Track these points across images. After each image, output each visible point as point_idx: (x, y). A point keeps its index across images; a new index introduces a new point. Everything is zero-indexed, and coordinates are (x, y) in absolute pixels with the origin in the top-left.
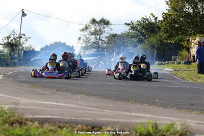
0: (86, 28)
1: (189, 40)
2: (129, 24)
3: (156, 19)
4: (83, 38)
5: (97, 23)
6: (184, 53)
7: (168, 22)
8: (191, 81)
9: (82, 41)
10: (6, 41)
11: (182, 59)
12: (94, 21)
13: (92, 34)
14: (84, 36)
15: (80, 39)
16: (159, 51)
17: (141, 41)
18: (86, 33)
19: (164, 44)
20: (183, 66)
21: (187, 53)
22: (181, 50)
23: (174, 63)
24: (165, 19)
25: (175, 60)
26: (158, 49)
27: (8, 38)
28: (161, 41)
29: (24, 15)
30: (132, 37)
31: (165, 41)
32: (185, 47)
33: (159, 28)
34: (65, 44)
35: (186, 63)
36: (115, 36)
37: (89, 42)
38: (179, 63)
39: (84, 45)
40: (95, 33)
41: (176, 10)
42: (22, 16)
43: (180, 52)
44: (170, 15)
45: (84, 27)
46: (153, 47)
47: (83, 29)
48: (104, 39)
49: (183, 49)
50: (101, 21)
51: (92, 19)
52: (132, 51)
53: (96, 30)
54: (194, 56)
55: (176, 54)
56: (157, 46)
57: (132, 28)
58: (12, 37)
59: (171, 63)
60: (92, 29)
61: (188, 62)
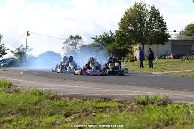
0: (67, 42)
1: (132, 47)
2: (93, 38)
3: (112, 34)
4: (65, 48)
5: (74, 38)
6: (129, 55)
7: (119, 36)
8: (139, 72)
9: (64, 50)
10: (17, 51)
11: (128, 59)
12: (72, 37)
13: (71, 45)
14: (66, 46)
15: (63, 48)
17: (102, 49)
18: (67, 45)
19: (117, 50)
20: (130, 63)
21: (131, 55)
22: (127, 53)
23: (124, 62)
24: (117, 34)
25: (124, 60)
26: (113, 53)
27: (19, 49)
28: (114, 48)
29: (28, 34)
30: (96, 46)
31: (118, 48)
32: (130, 51)
33: (114, 40)
34: (53, 52)
35: (131, 61)
36: (84, 46)
37: (69, 50)
38: (127, 61)
39: (65, 52)
40: (73, 44)
41: (124, 28)
42: (27, 35)
43: (127, 55)
44: (120, 32)
45: (65, 41)
46: (110, 52)
47: (65, 43)
48: (78, 48)
50: (76, 37)
51: (70, 36)
53: (73, 43)
54: (136, 57)
55: (124, 56)
56: (112, 51)
57: (96, 40)
58: (21, 49)
59: (122, 61)
60: (71, 43)
61: (133, 61)
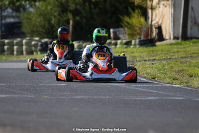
6: (136, 20)
11: (132, 35)
16: (78, 18)
21: (142, 20)
23: (116, 44)
25: (117, 38)
26: (76, 13)
35: (143, 43)
38: (128, 44)
43: (127, 19)
49: (134, 10)
52: (12, 20)
54: (159, 28)
55: (118, 24)
56: (72, 6)
59: (110, 43)
61: (149, 42)
